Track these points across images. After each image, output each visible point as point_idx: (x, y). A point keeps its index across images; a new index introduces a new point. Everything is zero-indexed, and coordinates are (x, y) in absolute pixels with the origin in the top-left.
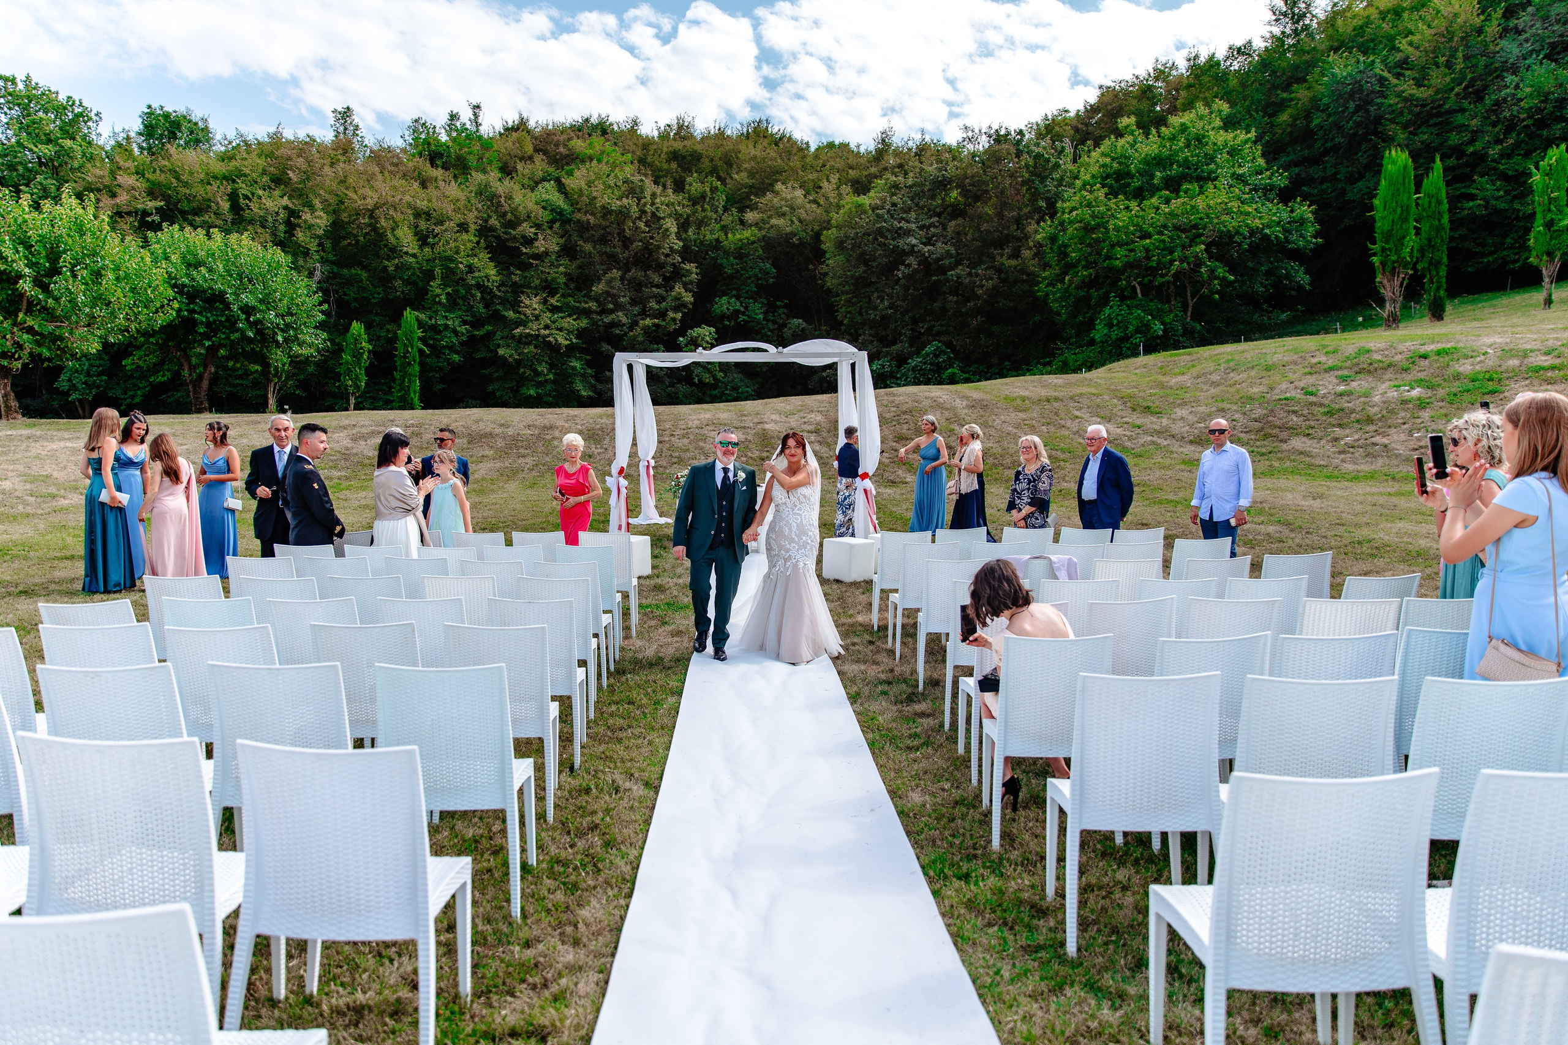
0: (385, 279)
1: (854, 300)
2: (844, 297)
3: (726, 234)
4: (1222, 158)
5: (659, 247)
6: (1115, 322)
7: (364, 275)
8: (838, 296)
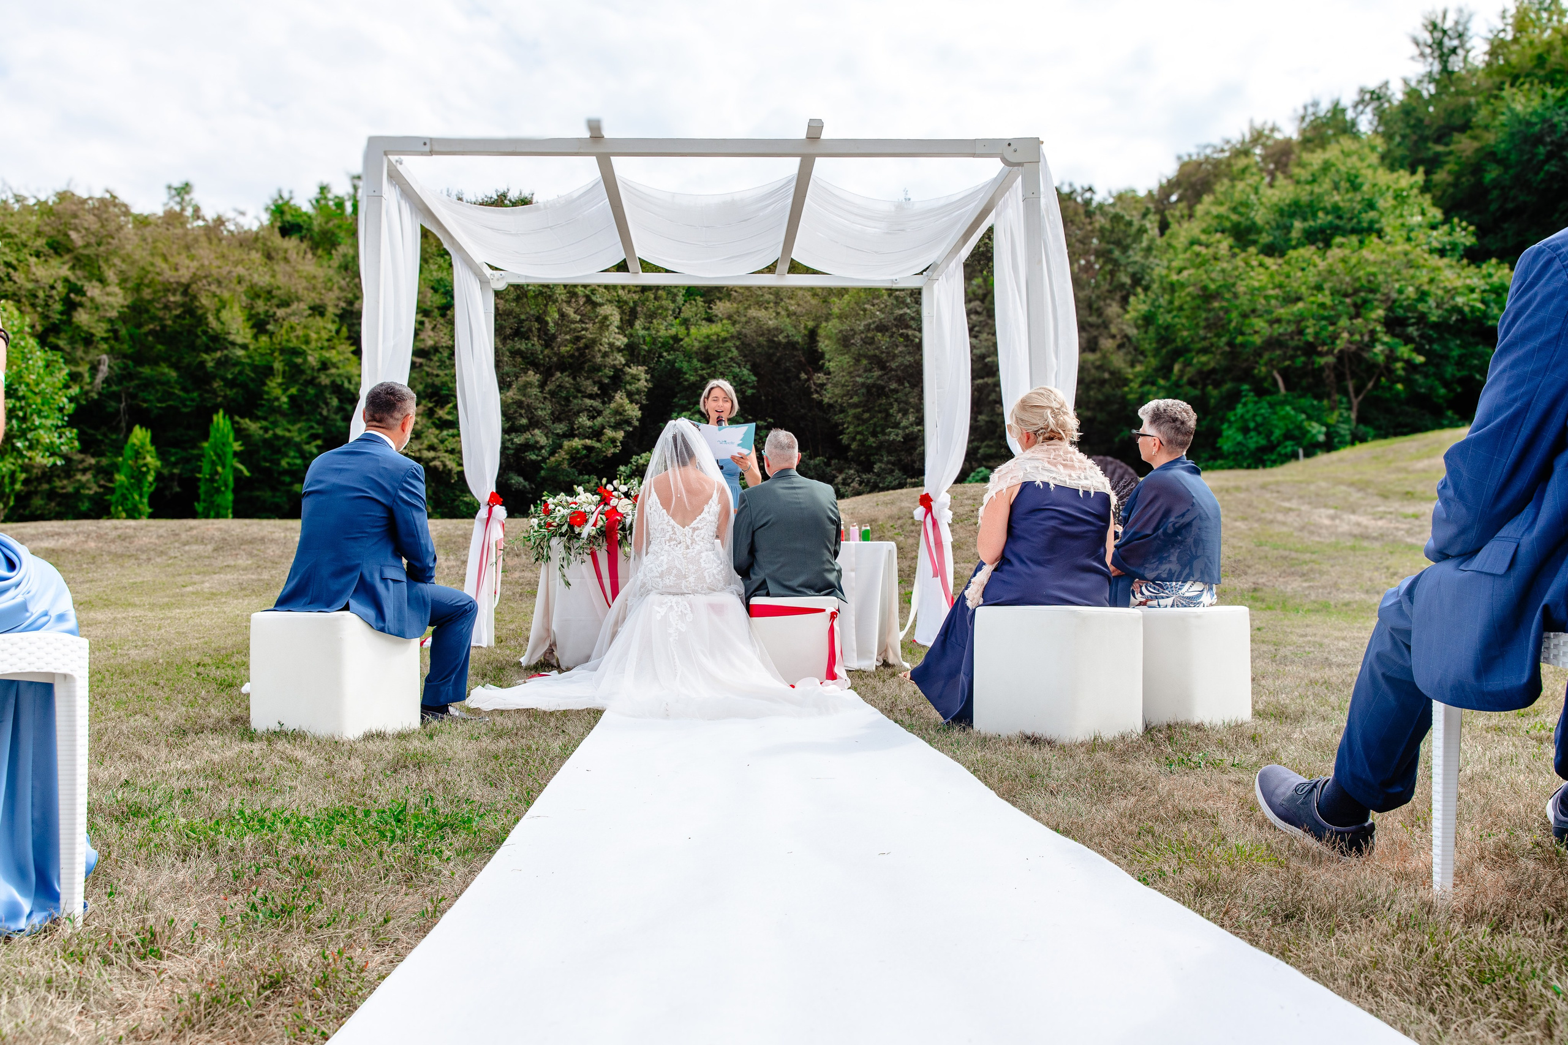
0: (198, 378)
1: (866, 415)
2: (851, 412)
3: (688, 329)
4: (1385, 203)
5: (594, 342)
6: (1252, 425)
7: (173, 374)
8: (842, 411)
